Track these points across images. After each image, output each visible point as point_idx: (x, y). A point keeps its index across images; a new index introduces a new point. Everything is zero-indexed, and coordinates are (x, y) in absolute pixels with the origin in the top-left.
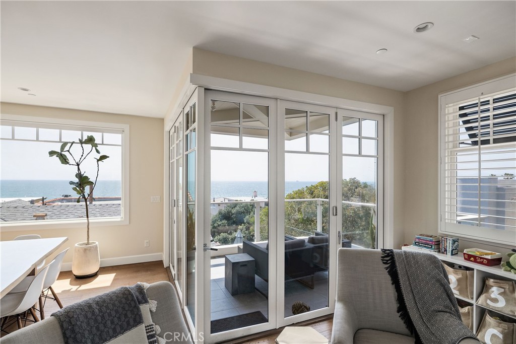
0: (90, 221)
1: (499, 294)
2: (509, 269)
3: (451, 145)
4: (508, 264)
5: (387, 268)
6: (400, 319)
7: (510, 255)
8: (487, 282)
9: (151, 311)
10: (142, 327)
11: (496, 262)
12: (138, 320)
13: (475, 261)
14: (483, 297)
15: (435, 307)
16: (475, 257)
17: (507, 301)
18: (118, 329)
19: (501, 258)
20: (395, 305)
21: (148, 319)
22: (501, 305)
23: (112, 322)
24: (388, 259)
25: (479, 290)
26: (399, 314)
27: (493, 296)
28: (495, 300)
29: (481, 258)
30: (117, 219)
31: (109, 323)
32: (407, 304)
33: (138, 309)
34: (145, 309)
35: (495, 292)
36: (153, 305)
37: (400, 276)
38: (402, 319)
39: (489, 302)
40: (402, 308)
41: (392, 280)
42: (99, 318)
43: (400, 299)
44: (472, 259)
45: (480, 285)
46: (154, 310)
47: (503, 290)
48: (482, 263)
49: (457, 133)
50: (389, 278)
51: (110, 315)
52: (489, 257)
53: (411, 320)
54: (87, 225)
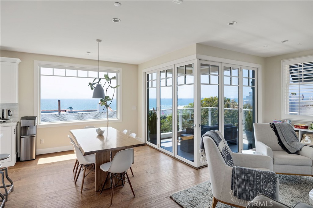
0: (109, 120)
1: (309, 139)
2: (312, 129)
3: (286, 82)
4: (311, 128)
5: (273, 129)
6: (279, 146)
7: (311, 125)
8: (304, 135)
11: (306, 128)
13: (299, 128)
14: (302, 141)
15: (292, 140)
16: (299, 126)
17: (311, 141)
19: (308, 126)
20: (277, 141)
22: (309, 142)
24: (273, 126)
25: (301, 139)
26: (279, 144)
27: (306, 140)
28: (307, 141)
29: (301, 126)
30: (115, 119)
32: (282, 140)
35: (307, 138)
37: (278, 131)
38: (280, 146)
39: (305, 142)
40: (280, 142)
41: (275, 133)
43: (279, 139)
44: (298, 127)
45: (301, 137)
47: (309, 137)
48: (302, 128)
49: (288, 78)
50: (274, 132)
52: (304, 126)
53: (284, 145)
54: (107, 122)
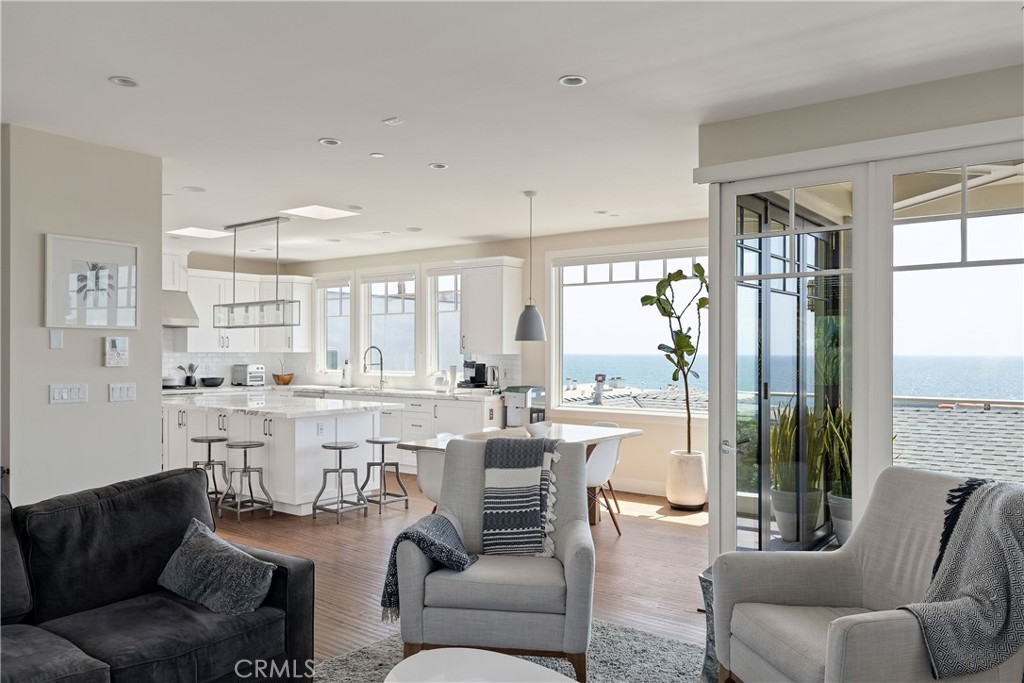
9: (552, 461)
10: (539, 469)
12: (538, 462)
18: (522, 463)
21: (547, 465)
23: (519, 457)
31: (516, 456)
33: (542, 456)
34: (547, 456)
36: (556, 456)
42: (511, 450)
46: (556, 461)
51: (519, 450)
